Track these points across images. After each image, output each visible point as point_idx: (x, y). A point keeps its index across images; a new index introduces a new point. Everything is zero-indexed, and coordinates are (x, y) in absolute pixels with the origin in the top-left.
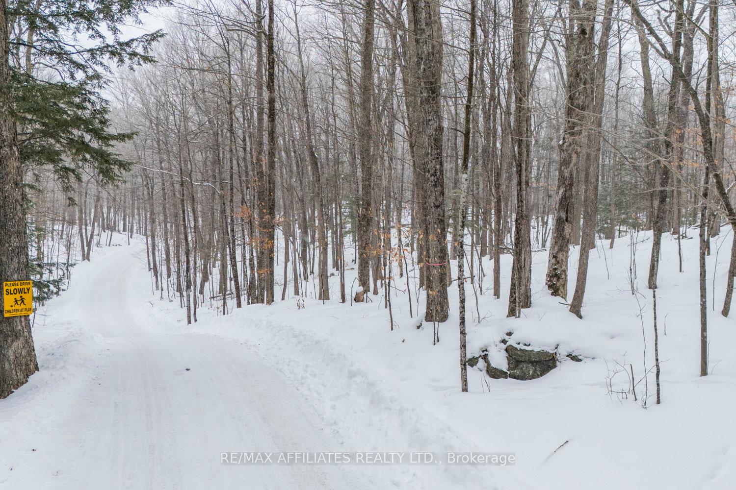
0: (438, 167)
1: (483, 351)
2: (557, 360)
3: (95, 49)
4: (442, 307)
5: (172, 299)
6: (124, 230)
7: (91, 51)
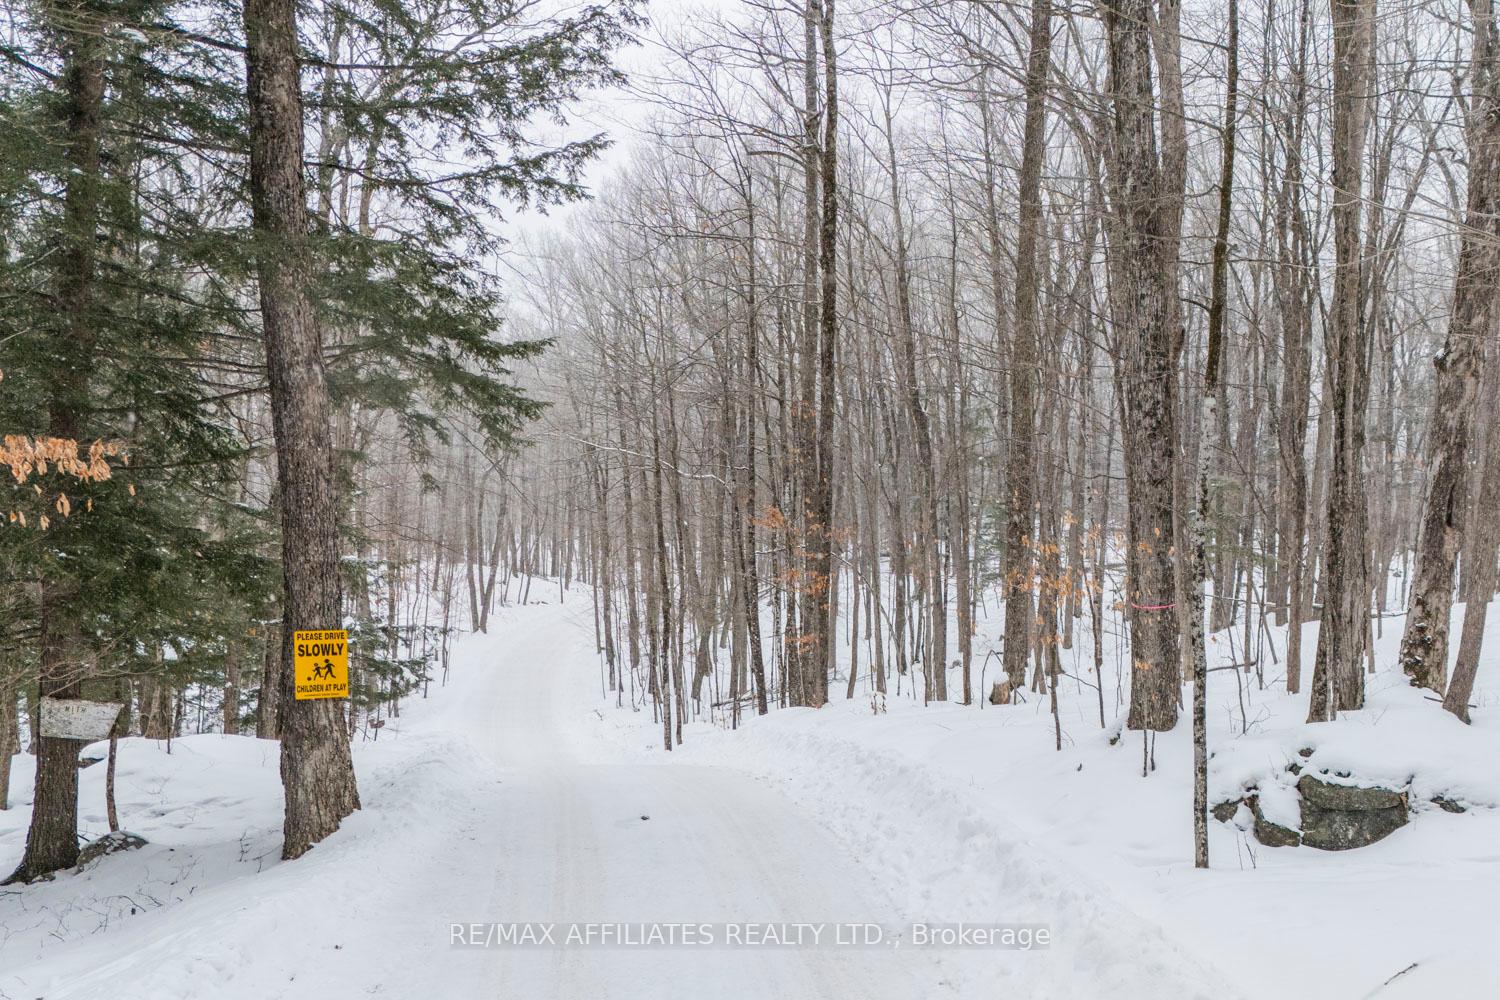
0: (1160, 397)
1: (1249, 789)
2: (1410, 808)
3: (473, 175)
4: (1164, 698)
5: (638, 707)
6: (554, 574)
7: (467, 178)
